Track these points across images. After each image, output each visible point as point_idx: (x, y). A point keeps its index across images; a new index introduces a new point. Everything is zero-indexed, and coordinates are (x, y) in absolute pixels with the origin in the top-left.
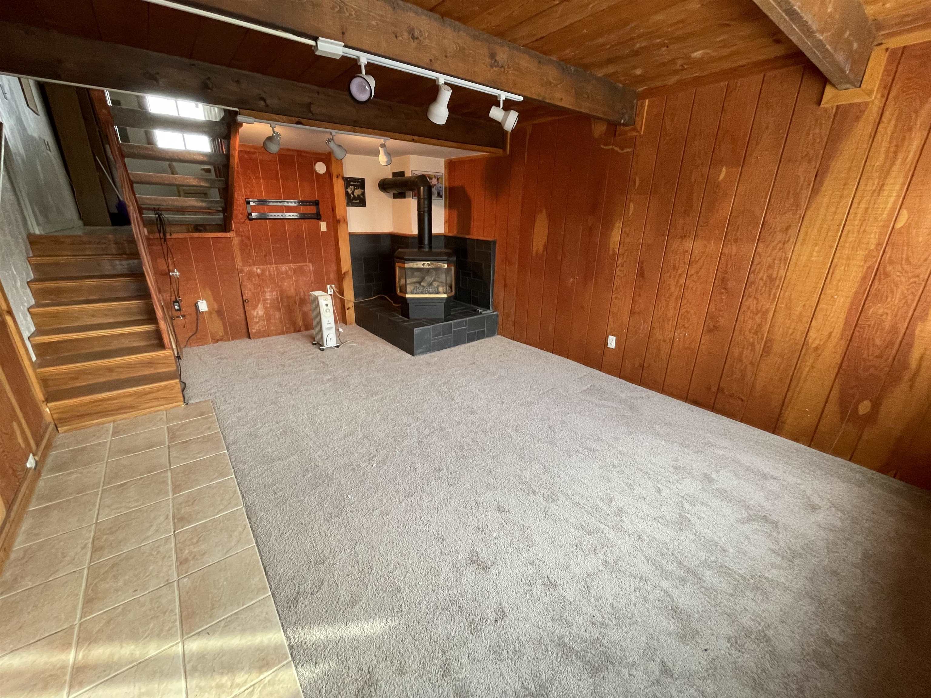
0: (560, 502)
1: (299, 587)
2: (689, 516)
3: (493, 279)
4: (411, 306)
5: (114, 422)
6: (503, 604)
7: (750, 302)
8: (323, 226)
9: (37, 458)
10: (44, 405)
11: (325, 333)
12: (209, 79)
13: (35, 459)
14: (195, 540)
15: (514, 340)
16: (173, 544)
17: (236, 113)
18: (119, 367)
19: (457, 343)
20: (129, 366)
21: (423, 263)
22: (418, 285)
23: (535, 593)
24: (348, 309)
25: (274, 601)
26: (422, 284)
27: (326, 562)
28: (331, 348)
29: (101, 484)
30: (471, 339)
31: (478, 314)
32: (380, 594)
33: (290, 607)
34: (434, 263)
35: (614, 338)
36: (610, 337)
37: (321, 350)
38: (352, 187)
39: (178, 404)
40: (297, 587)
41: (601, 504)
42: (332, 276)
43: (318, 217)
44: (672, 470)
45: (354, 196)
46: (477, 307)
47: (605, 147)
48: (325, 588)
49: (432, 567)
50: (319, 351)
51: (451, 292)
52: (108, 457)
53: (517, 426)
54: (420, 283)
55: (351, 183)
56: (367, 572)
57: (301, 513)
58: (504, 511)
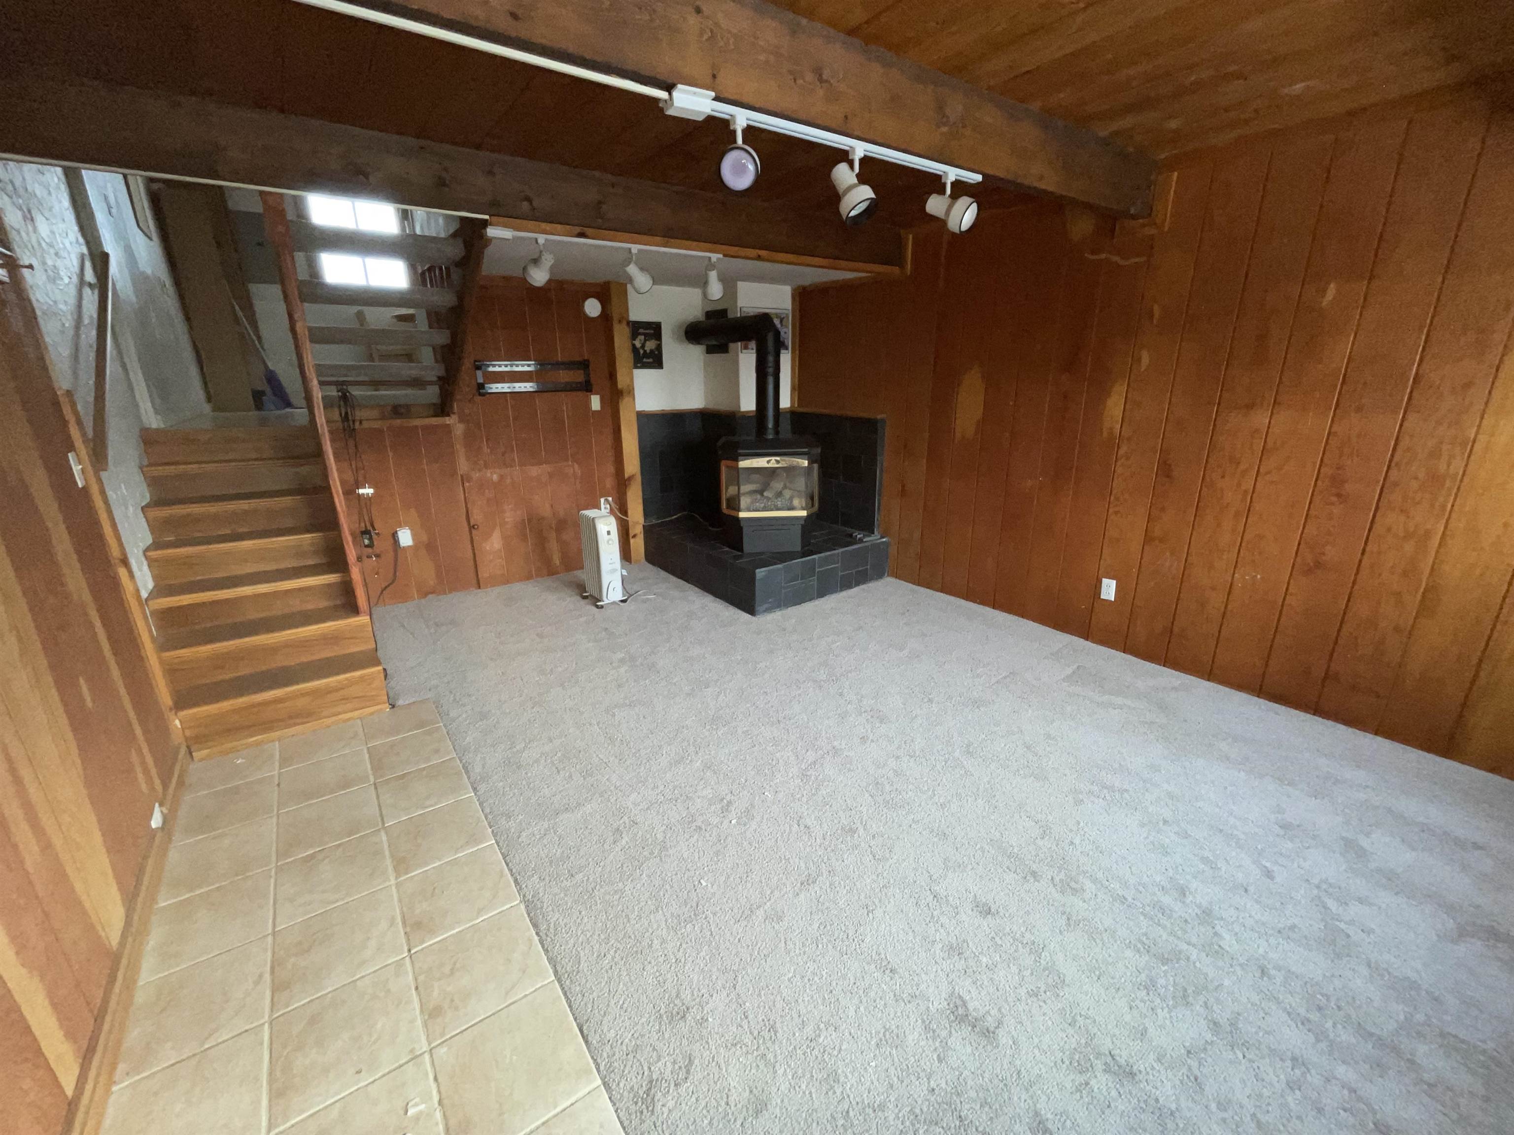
0: (1087, 895)
1: (650, 1068)
2: (1342, 926)
3: (881, 483)
4: (745, 531)
5: (279, 740)
6: (1043, 1112)
7: (1390, 519)
8: (595, 403)
9: (165, 811)
10: (171, 715)
11: (606, 579)
12: (446, 169)
13: (162, 812)
14: (447, 970)
15: (919, 585)
16: (411, 976)
17: (485, 224)
18: (287, 645)
19: (822, 593)
20: (304, 644)
21: (768, 459)
22: (759, 497)
23: (1096, 1090)
24: (634, 536)
25: (610, 1098)
26: (765, 494)
27: (689, 1017)
28: (614, 603)
29: (274, 858)
30: (847, 584)
31: (855, 543)
32: (803, 1087)
33: (642, 1112)
34: (786, 458)
35: (1113, 583)
36: (1105, 581)
37: (597, 607)
38: (642, 337)
39: (379, 707)
40: (646, 1068)
41: (1167, 900)
42: (609, 482)
43: (587, 388)
44: (1277, 829)
45: (645, 351)
46: (853, 530)
47: (1092, 257)
48: (697, 1074)
49: (886, 1030)
50: (594, 608)
51: (813, 505)
52: (278, 806)
53: (968, 746)
54: (761, 492)
55: (641, 331)
56: (767, 1038)
57: (624, 914)
58: (989, 912)
